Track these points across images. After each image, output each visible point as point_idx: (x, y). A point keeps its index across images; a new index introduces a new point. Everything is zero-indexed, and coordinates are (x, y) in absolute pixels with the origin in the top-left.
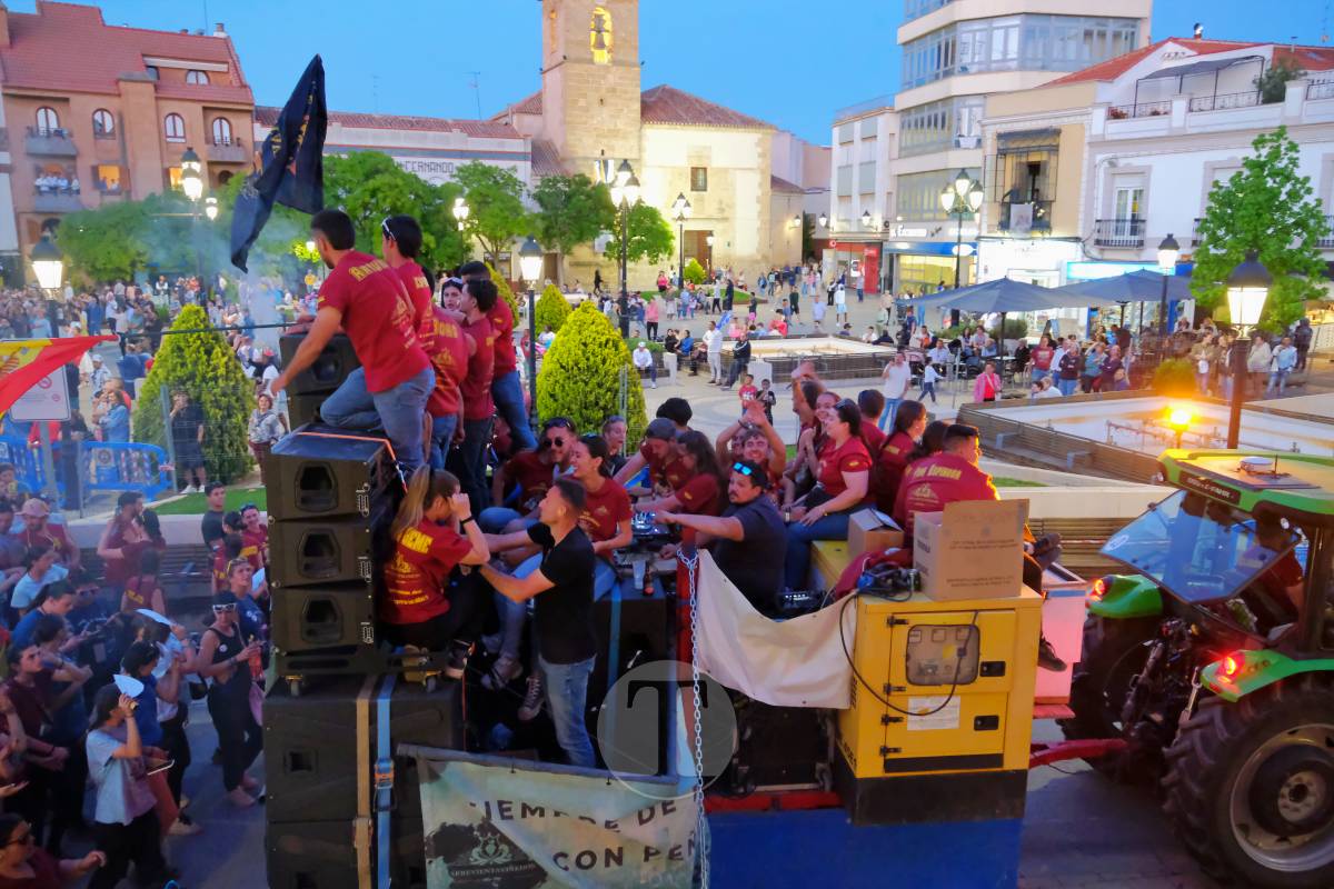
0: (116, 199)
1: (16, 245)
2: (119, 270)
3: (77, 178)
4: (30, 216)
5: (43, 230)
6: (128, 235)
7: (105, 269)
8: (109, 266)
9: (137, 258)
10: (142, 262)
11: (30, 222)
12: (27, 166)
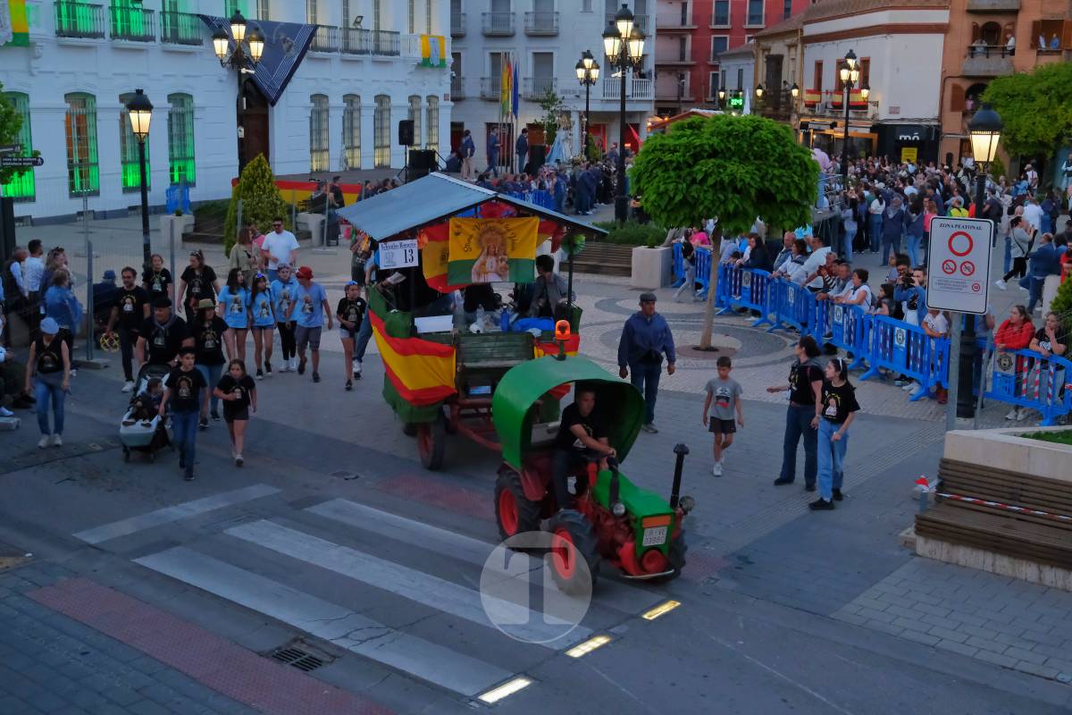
0: (1055, 60)
1: (936, 113)
2: (1042, 144)
3: (1013, 35)
4: (958, 81)
5: (967, 97)
6: (1061, 100)
7: (1026, 143)
8: (1031, 140)
9: (1065, 131)
10: (1069, 135)
11: (955, 88)
12: (965, 25)
